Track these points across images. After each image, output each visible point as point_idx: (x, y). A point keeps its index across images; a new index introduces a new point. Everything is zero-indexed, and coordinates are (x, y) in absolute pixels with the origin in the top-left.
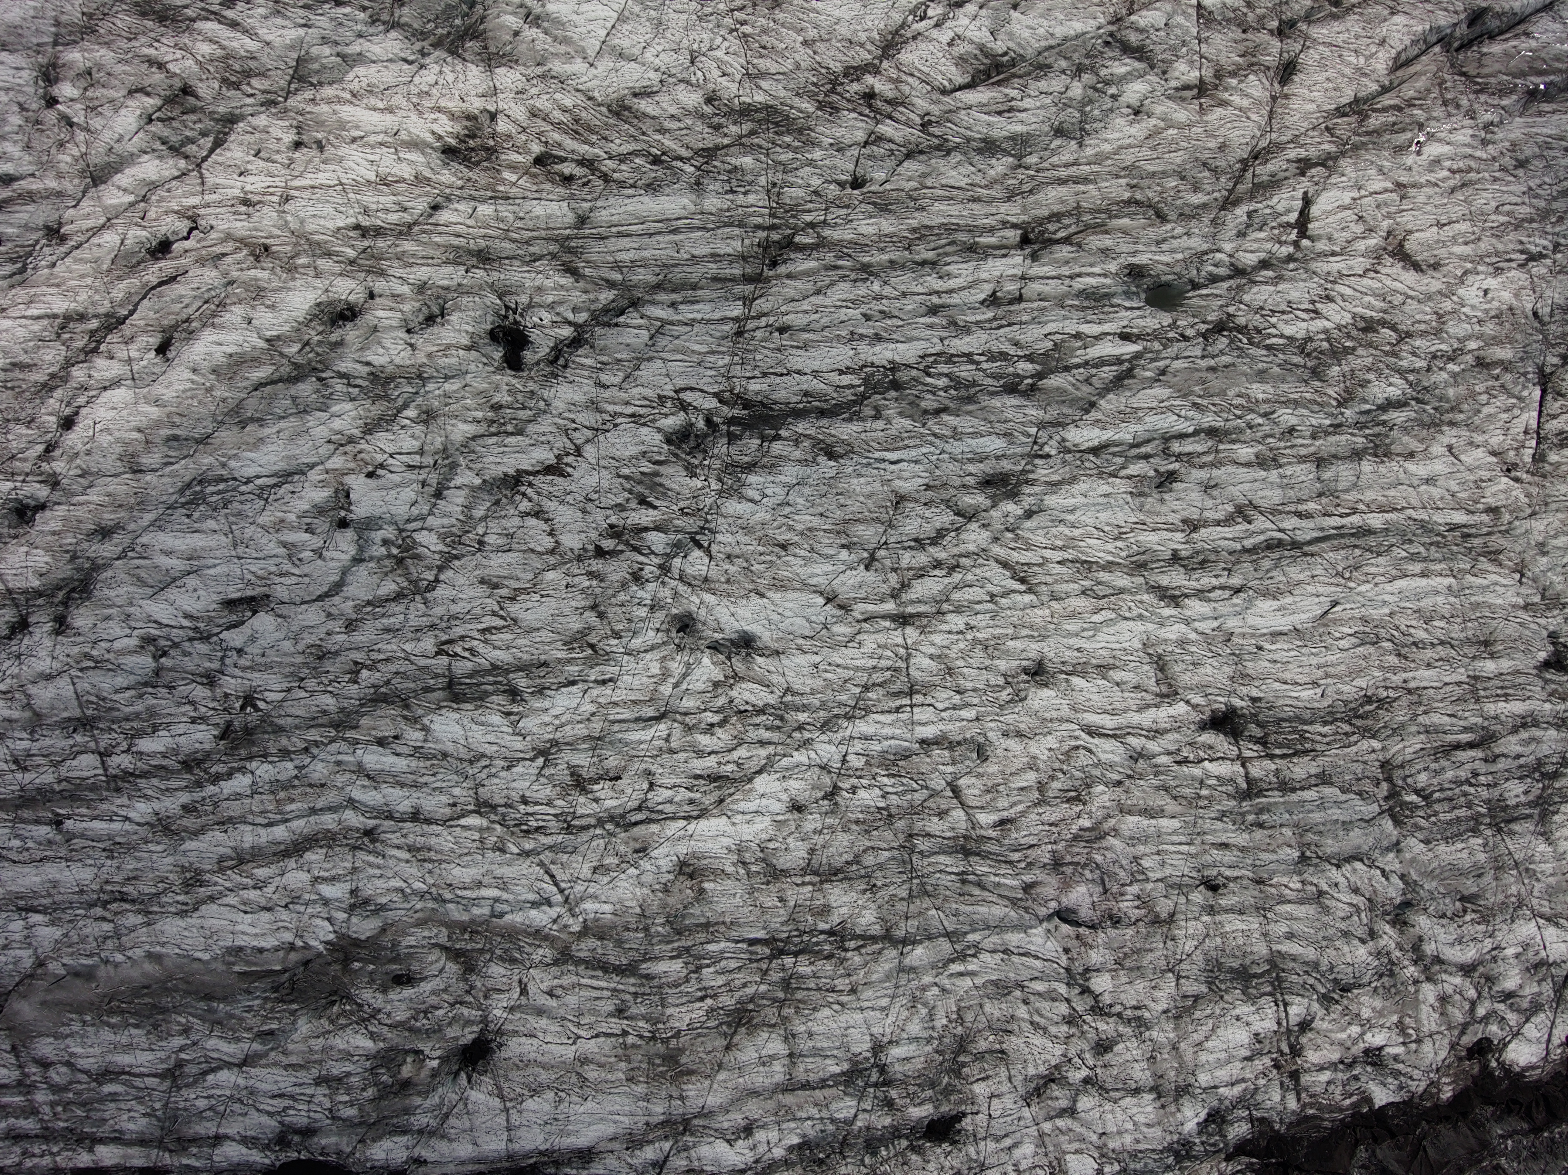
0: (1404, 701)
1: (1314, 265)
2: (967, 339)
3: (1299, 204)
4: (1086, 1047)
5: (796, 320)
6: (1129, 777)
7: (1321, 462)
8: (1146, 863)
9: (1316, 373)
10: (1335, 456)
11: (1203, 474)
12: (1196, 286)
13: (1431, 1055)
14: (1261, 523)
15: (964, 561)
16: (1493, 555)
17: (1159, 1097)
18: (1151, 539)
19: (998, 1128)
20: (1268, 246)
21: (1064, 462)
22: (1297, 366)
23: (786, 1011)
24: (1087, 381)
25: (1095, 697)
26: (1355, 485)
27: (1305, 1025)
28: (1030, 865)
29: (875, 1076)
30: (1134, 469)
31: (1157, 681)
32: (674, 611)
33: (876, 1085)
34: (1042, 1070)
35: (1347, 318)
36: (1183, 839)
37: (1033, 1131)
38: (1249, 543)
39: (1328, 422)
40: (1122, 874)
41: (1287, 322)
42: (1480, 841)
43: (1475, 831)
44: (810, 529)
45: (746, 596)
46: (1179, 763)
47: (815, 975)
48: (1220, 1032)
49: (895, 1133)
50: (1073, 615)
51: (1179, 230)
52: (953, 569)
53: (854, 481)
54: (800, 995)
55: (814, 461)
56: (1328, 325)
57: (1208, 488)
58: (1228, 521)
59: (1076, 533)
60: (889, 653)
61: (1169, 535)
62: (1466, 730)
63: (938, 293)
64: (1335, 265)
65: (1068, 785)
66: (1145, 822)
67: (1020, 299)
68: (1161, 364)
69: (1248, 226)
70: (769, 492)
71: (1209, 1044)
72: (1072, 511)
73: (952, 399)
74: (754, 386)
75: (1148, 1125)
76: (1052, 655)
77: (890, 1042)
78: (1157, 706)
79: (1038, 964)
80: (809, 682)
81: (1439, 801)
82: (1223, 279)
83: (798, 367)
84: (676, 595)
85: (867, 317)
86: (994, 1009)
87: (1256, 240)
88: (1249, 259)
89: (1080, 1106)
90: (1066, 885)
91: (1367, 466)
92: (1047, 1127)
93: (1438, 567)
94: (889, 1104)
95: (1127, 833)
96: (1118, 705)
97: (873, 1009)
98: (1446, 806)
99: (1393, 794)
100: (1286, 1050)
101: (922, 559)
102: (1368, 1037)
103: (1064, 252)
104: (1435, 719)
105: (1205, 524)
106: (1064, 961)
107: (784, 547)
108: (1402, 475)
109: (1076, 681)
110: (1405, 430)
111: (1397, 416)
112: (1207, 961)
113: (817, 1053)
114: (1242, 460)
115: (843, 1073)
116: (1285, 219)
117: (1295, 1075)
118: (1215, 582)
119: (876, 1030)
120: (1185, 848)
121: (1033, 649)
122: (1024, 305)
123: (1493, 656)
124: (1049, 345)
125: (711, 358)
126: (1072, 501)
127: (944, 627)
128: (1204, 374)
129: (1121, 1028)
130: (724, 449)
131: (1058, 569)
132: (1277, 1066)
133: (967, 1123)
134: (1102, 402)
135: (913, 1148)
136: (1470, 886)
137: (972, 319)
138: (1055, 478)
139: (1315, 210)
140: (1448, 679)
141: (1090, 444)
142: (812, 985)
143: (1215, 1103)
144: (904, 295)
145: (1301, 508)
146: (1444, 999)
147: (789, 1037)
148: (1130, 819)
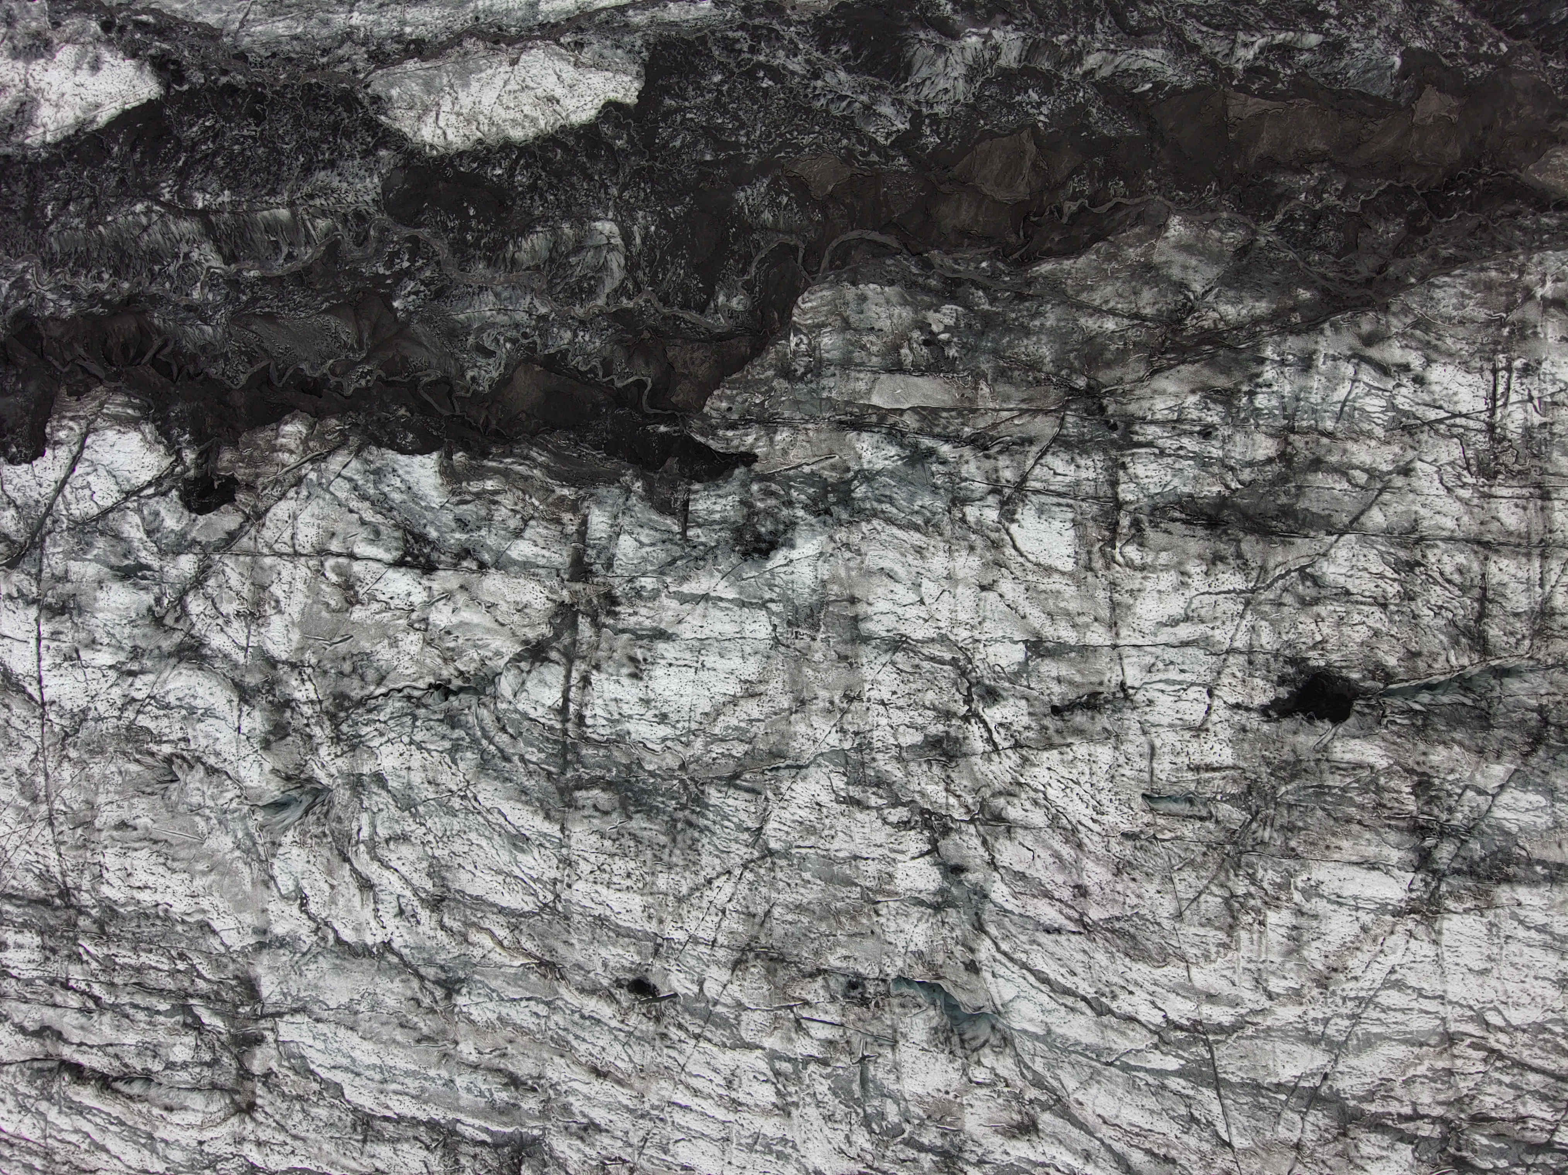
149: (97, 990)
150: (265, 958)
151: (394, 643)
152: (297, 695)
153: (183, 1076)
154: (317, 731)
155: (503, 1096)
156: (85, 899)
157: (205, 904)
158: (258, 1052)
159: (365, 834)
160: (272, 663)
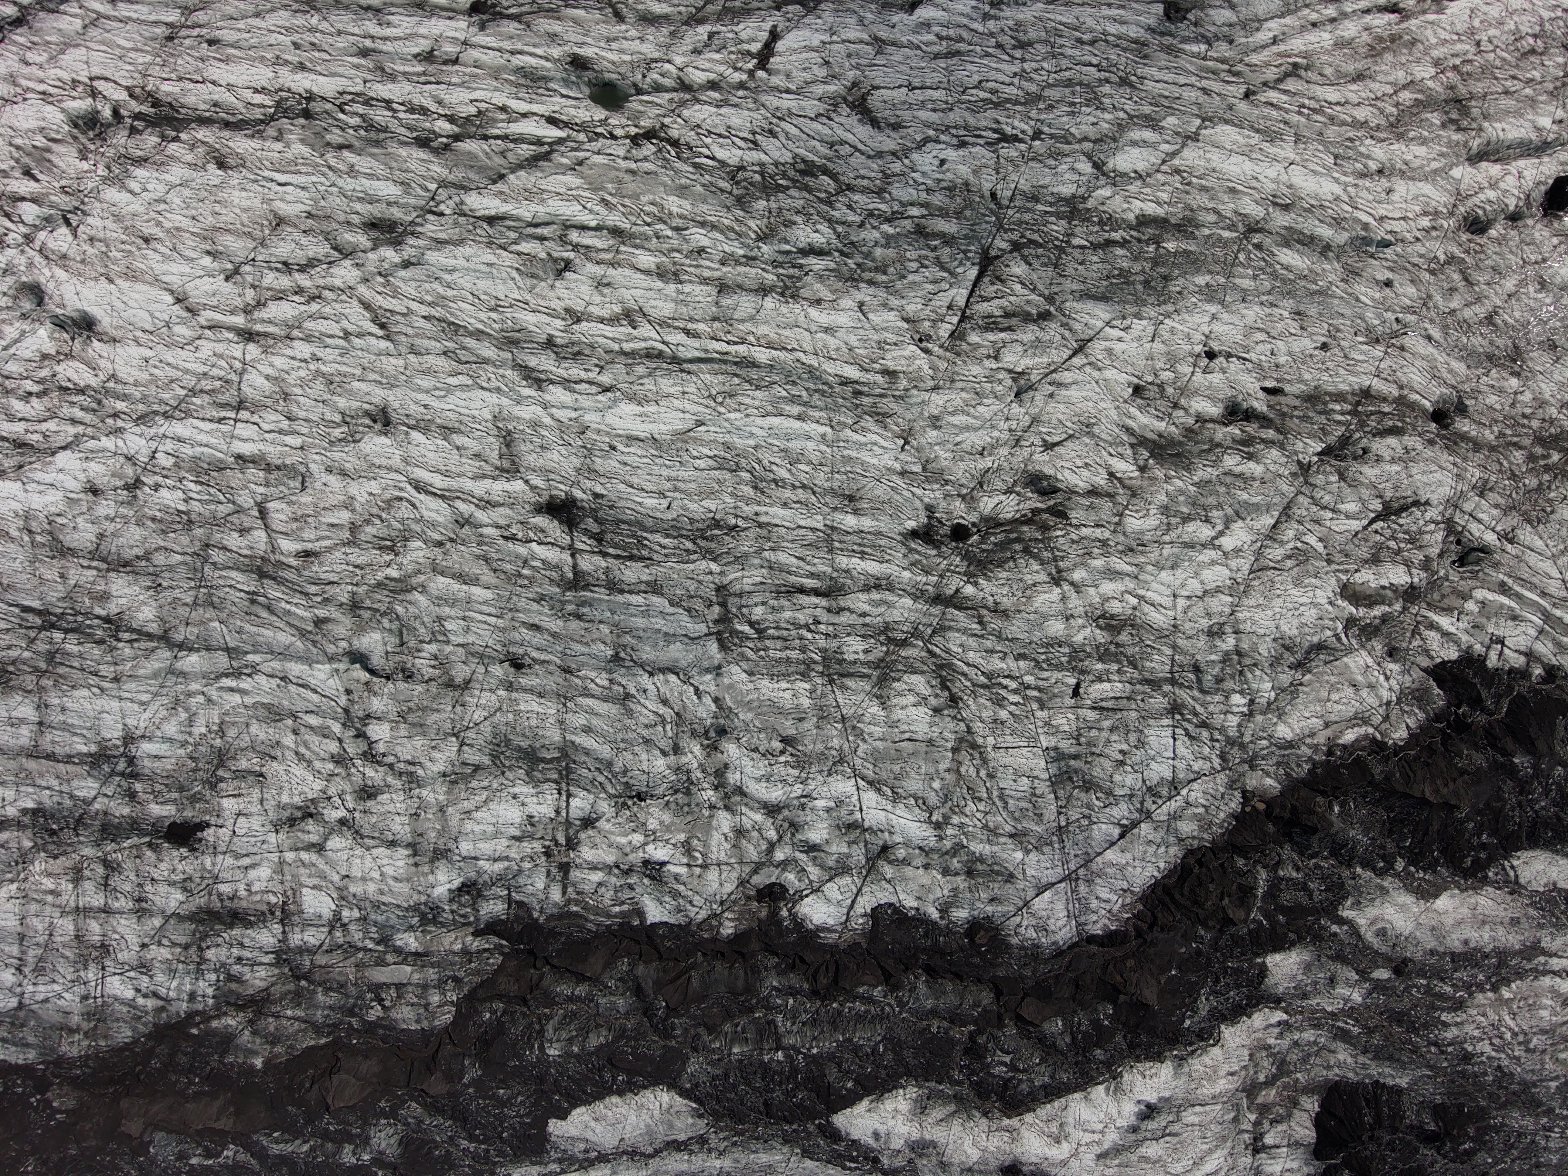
0: (753, 533)
1: (764, 98)
2: (390, 86)
3: (764, 36)
4: (348, 788)
5: (227, 35)
6: (451, 540)
7: (723, 288)
8: (449, 625)
9: (741, 202)
10: (740, 286)
11: (599, 270)
12: (639, 91)
13: (715, 885)
14: (646, 330)
15: (327, 294)
16: (881, 417)
17: (415, 854)
18: (529, 319)
19: (239, 845)
20: (721, 68)
21: (456, 224)
22: (722, 191)
23: (44, 682)
24: (503, 154)
25: (430, 455)
26: (752, 318)
27: (588, 822)
28: (326, 601)
29: (122, 765)
30: (525, 247)
31: (501, 456)
32: (24, 279)
33: (122, 774)
34: (297, 800)
35: (788, 157)
36: (493, 610)
37: (274, 857)
38: (628, 347)
39: (741, 252)
40: (422, 630)
41: (721, 146)
42: (807, 686)
43: (805, 676)
44: (178, 229)
45: (96, 279)
46: (506, 538)
47: (81, 656)
48: (492, 805)
49: (134, 826)
50: (428, 372)
51: (633, 33)
52: (313, 298)
53: (236, 193)
54: (61, 670)
55: (203, 167)
56: (764, 158)
57: (600, 284)
58: (612, 321)
59: (450, 293)
60: (223, 363)
61: (548, 319)
62: (812, 575)
63: (372, 37)
64: (787, 102)
65: (384, 532)
66: (456, 586)
67: (456, 61)
68: (581, 155)
69: (706, 46)
70: (150, 187)
71: (478, 815)
72: (450, 272)
73: (360, 138)
74: (166, 87)
75: (396, 879)
76: (396, 405)
77: (143, 737)
78: (493, 478)
79: (315, 698)
80: (135, 373)
81: (774, 638)
82: (667, 90)
83: (215, 78)
84: (31, 265)
85: (297, 46)
86: (260, 731)
87: (710, 60)
88: (698, 77)
89: (330, 844)
90: (360, 629)
91: (769, 303)
92: (290, 856)
93: (817, 414)
94: (132, 795)
95: (435, 592)
96: (453, 468)
97: (132, 701)
98: (779, 644)
99: (724, 619)
100: (562, 840)
101: (285, 282)
102: (650, 848)
103: (511, 27)
104: (782, 557)
105: (589, 318)
106: (343, 700)
107: (147, 240)
108: (801, 318)
109: (415, 435)
110: (820, 278)
111: (816, 263)
112: (495, 735)
113: (66, 727)
114: (640, 266)
115: (90, 755)
116: (746, 47)
117: (565, 868)
118: (583, 375)
119: (131, 722)
120: (493, 620)
121: (378, 395)
122: (457, 67)
123: (856, 512)
124: (473, 110)
125: (133, 55)
126: (452, 262)
127: (288, 352)
128: (621, 175)
129: (390, 779)
130: (123, 141)
131: (422, 323)
132: (548, 854)
133: (209, 834)
134: (512, 177)
135: (150, 845)
136: (789, 728)
137: (401, 68)
138: (442, 236)
139: (780, 46)
140: (802, 523)
141: (487, 212)
142: (76, 664)
143: (473, 875)
144: (340, 33)
145: (690, 326)
146: (740, 832)
147: (42, 706)
148: (441, 579)
149: (809, 635)
150: (716, 662)
151: (661, 823)
152: (711, 793)
153: (756, 600)
154: (700, 775)
155: (585, 610)
156: (819, 681)
157: (751, 686)
158: (716, 617)
159: (668, 727)
160: (727, 808)
